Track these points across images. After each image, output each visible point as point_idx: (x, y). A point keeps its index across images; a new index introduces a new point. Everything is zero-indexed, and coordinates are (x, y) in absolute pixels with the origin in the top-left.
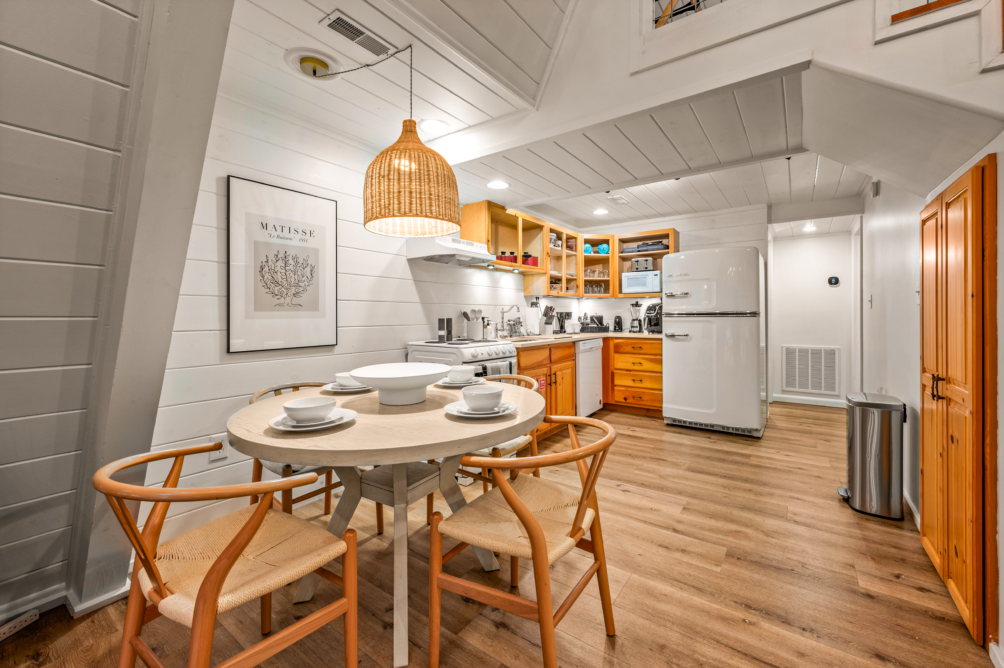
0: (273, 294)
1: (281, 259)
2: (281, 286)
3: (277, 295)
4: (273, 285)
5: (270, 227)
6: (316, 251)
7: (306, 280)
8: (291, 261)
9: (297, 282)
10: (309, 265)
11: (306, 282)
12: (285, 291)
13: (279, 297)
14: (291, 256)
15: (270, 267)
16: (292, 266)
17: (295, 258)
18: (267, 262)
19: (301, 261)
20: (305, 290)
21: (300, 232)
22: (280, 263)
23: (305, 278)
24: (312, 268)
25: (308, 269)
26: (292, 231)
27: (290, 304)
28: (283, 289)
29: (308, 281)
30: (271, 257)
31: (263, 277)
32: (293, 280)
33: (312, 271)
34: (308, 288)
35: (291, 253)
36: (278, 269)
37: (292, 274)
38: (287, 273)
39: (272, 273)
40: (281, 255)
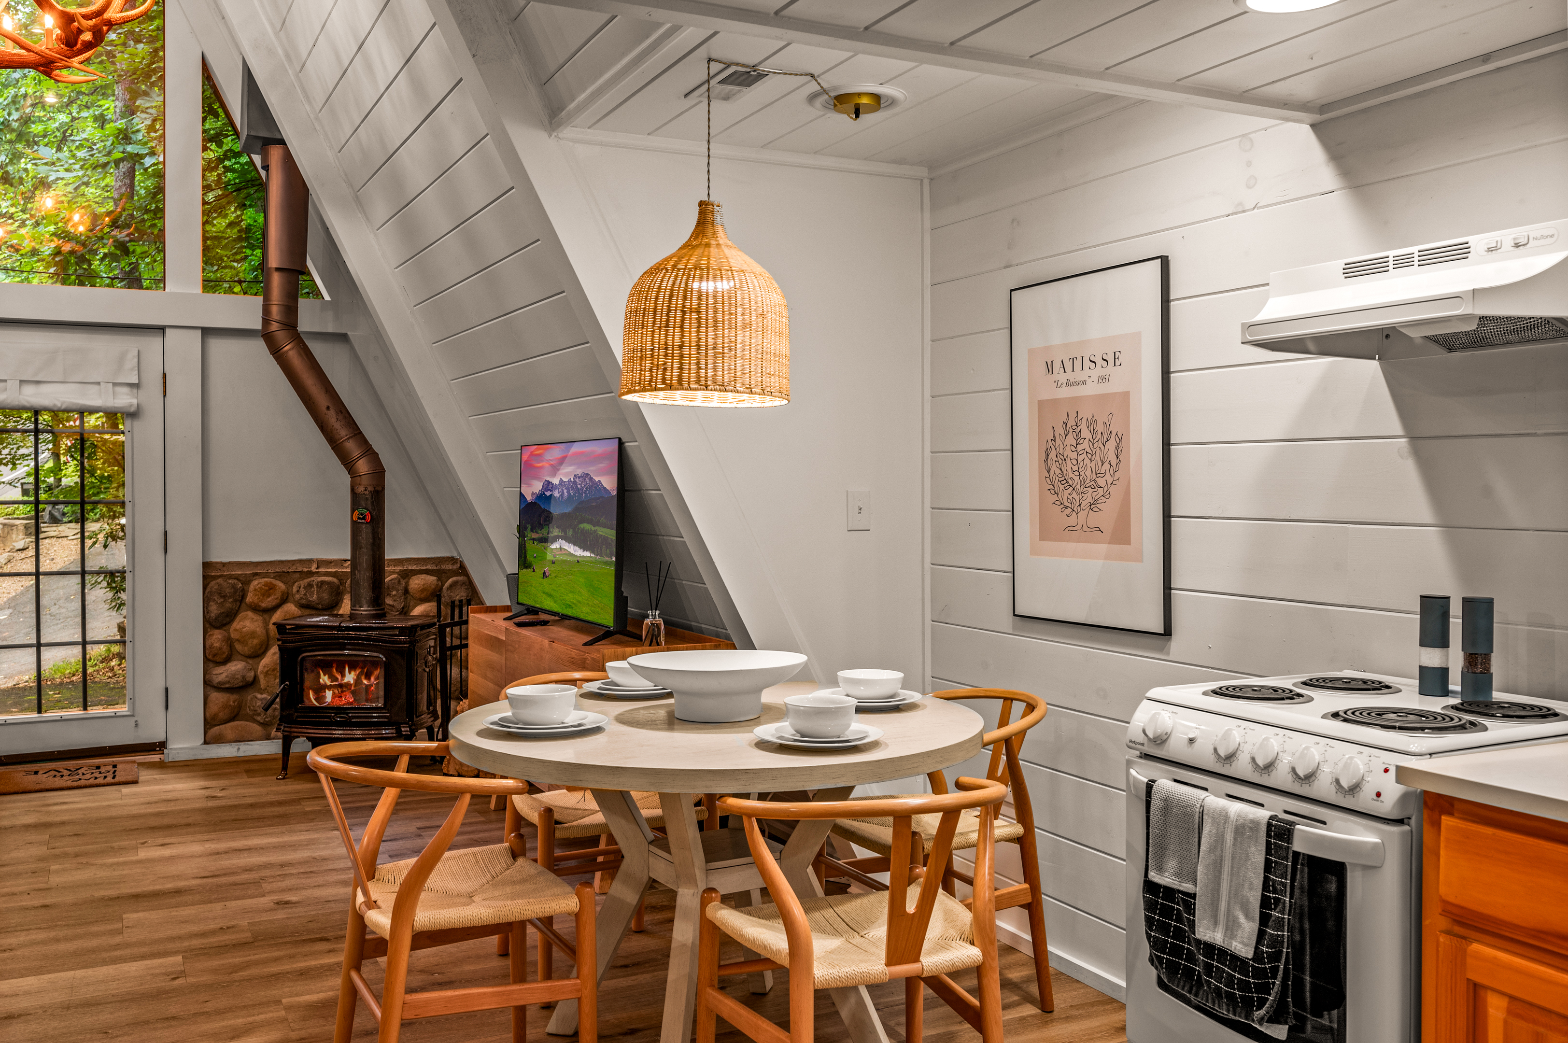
0: (1062, 506)
1: (1071, 430)
2: (1071, 489)
3: (1066, 507)
4: (1062, 487)
5: (1057, 366)
6: (1125, 396)
7: (1108, 472)
8: (1086, 433)
9: (1095, 476)
10: (1114, 434)
11: (1108, 477)
12: (1077, 498)
13: (1069, 511)
14: (1084, 420)
15: (1058, 450)
16: (1087, 440)
17: (1092, 423)
18: (1054, 440)
19: (1100, 428)
20: (1107, 495)
21: (1099, 362)
22: (1071, 440)
23: (1107, 466)
24: (1118, 441)
25: (1111, 445)
26: (1087, 363)
27: (1085, 528)
28: (1074, 495)
29: (1112, 472)
30: (1060, 430)
31: (1049, 471)
32: (1088, 473)
33: (1117, 448)
34: (1112, 490)
35: (1086, 414)
36: (1068, 452)
37: (1087, 461)
38: (1080, 458)
39: (1060, 461)
40: (1071, 423)
